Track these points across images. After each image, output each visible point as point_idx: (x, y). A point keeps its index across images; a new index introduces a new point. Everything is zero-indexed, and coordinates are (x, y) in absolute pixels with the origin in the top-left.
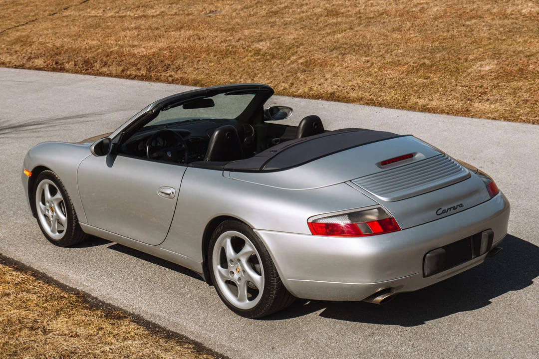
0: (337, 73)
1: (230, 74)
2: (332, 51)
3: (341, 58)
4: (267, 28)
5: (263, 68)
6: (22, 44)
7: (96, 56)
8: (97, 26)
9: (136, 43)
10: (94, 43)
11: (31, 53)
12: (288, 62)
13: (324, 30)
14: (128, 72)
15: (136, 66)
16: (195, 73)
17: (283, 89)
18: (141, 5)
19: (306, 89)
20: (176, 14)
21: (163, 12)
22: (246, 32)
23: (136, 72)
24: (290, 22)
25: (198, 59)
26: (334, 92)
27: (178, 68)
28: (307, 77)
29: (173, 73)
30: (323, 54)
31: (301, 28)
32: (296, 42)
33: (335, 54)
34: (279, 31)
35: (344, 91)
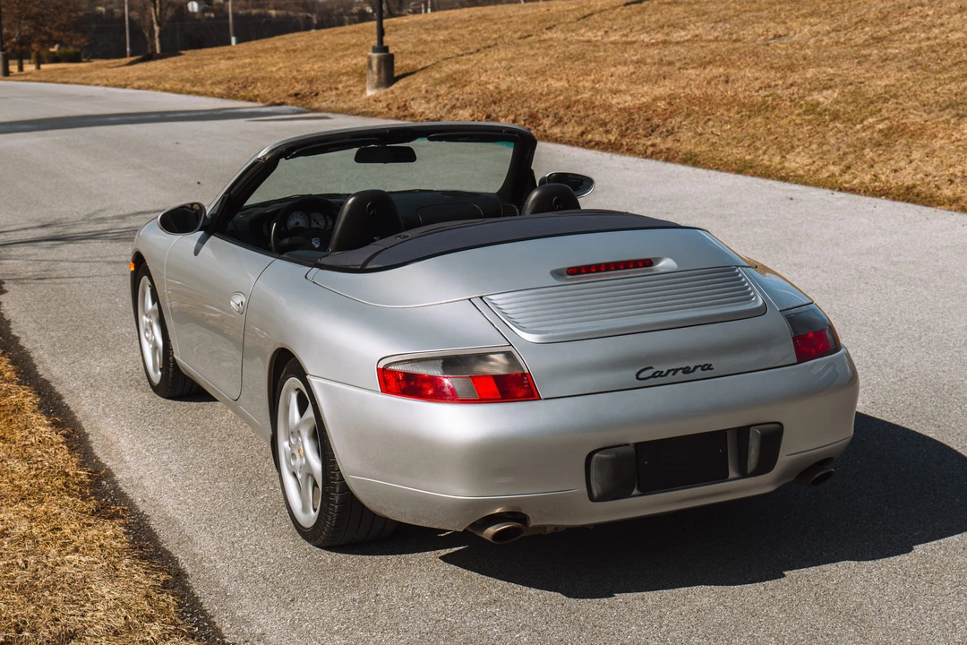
0: (935, 150)
1: (749, 146)
2: (944, 110)
3: (954, 124)
4: (850, 66)
5: (809, 137)
6: (452, 84)
7: (550, 108)
8: (580, 57)
9: (623, 87)
10: (559, 84)
11: (458, 99)
12: (859, 126)
13: (948, 72)
14: (590, 137)
15: (606, 125)
16: (693, 141)
17: (829, 177)
18: (669, 23)
19: (867, 178)
20: (716, 39)
21: (697, 36)
22: (810, 73)
23: (602, 136)
24: (896, 56)
25: (708, 117)
26: (914, 186)
27: (670, 132)
28: (880, 155)
29: (659, 140)
30: (925, 116)
31: (910, 67)
32: (886, 92)
33: (946, 116)
34: (867, 71)
35: (932, 185)
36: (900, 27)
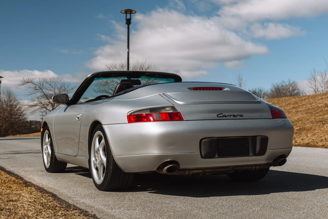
0: (315, 133)
2: (318, 123)
3: (322, 126)
13: (319, 113)
24: (301, 111)
26: (309, 143)
28: (297, 136)
30: (312, 125)
31: (306, 113)
32: (298, 120)
33: (319, 124)
34: (292, 115)
35: (315, 142)
36: (302, 104)
